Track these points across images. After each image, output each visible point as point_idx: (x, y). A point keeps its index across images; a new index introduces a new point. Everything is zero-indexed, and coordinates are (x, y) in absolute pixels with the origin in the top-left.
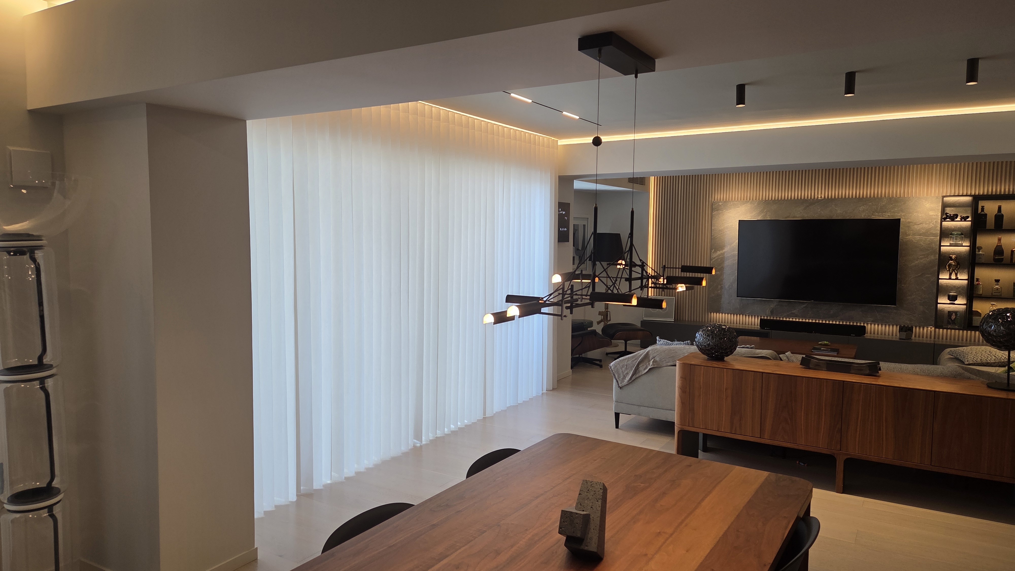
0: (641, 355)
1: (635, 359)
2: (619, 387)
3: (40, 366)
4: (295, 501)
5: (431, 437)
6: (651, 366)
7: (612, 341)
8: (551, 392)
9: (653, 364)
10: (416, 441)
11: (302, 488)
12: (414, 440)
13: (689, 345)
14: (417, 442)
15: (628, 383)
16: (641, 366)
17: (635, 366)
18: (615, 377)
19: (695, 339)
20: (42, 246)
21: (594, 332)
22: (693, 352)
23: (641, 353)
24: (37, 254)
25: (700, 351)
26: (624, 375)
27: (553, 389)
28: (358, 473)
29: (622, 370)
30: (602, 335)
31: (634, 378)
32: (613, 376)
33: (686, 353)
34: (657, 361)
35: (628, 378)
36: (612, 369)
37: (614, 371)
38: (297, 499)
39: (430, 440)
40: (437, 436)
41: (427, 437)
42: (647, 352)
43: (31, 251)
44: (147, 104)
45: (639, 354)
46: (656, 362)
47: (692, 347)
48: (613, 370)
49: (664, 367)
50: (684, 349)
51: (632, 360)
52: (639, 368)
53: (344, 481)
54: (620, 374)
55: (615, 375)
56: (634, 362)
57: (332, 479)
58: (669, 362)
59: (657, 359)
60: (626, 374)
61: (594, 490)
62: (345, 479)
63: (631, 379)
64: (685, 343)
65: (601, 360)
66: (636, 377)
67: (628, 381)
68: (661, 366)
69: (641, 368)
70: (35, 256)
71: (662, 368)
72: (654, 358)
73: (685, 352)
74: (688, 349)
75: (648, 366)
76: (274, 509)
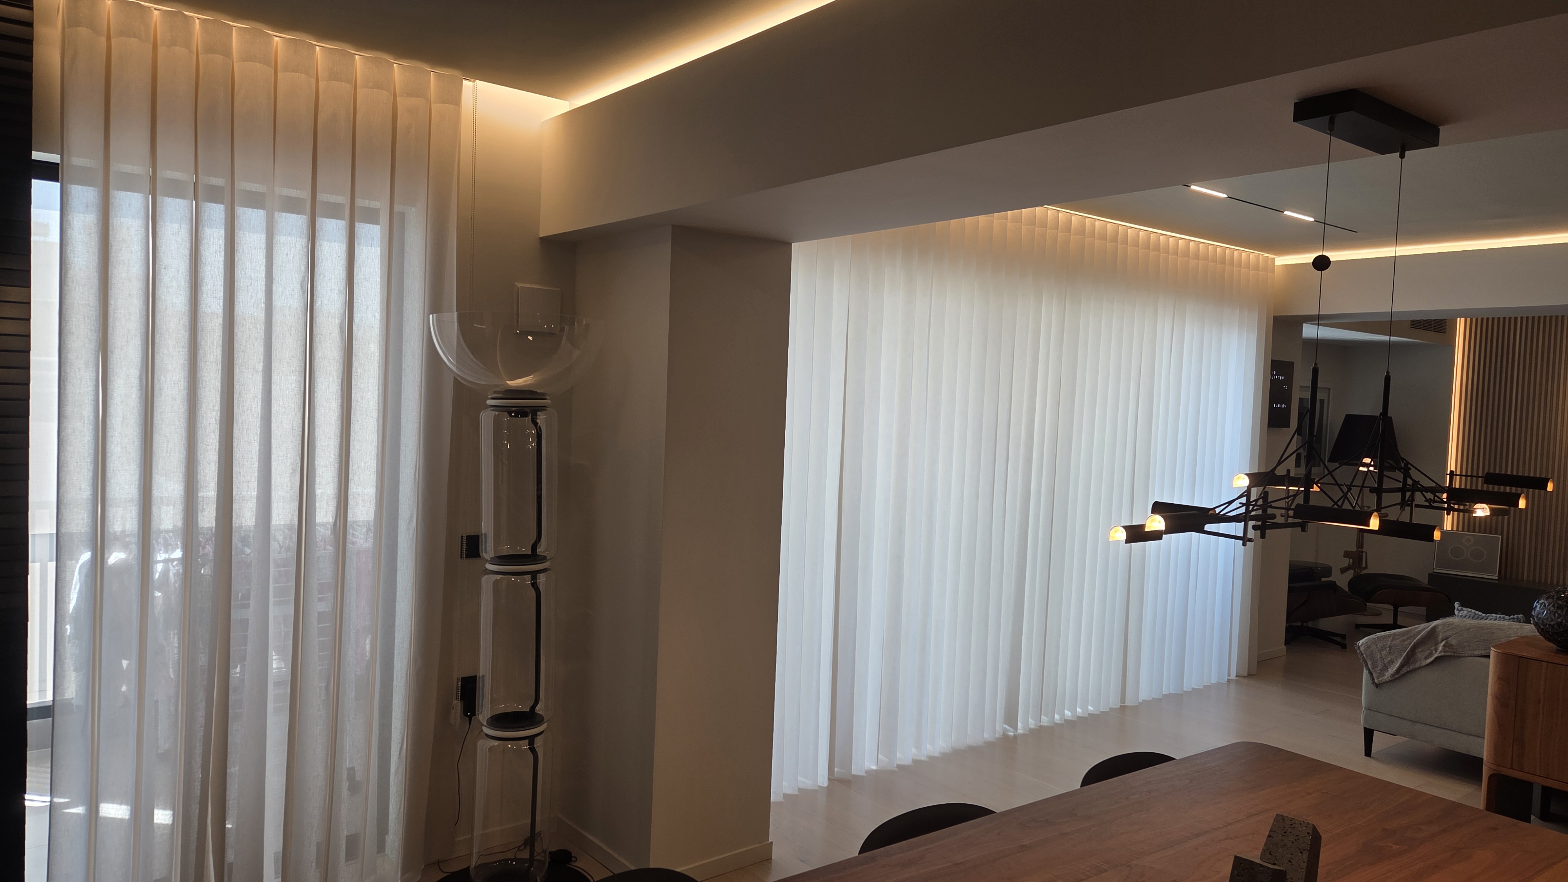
0: (1421, 631)
1: (1408, 638)
2: (1374, 683)
3: (533, 557)
4: (826, 787)
5: (1032, 724)
6: (1440, 652)
7: (1367, 604)
8: (1246, 681)
9: (1444, 650)
10: (1007, 727)
11: (836, 769)
12: (1004, 726)
13: (1520, 622)
14: (1010, 728)
15: (1393, 678)
16: (1420, 652)
17: (1408, 650)
18: (1367, 665)
19: (1532, 611)
20: (545, 406)
21: (1333, 586)
22: (1529, 634)
23: (1420, 629)
24: (539, 416)
25: (1541, 635)
26: (1384, 663)
27: (1250, 675)
28: (916, 762)
29: (1381, 654)
30: (1349, 592)
31: (1404, 670)
32: (1363, 663)
33: (1512, 636)
34: (1452, 645)
35: (1392, 670)
36: (1361, 651)
37: (1364, 655)
38: (829, 783)
39: (1031, 730)
40: (1041, 724)
41: (1025, 723)
42: (1432, 628)
43: (533, 412)
44: (674, 227)
45: (1417, 630)
46: (1450, 647)
47: (1525, 627)
48: (1363, 652)
49: (1466, 658)
50: (1510, 628)
51: (1403, 638)
52: (1416, 653)
53: (896, 769)
54: (1377, 660)
55: (1366, 662)
56: (1406, 643)
57: (879, 764)
58: (1476, 650)
59: (1453, 642)
60: (1389, 662)
61: (1297, 834)
62: (897, 767)
63: (1399, 672)
64: (1514, 618)
65: (1345, 635)
66: (1408, 669)
67: (1393, 675)
68: (1461, 655)
69: (1420, 655)
70: (537, 419)
71: (1462, 659)
72: (1447, 638)
73: (1510, 634)
74: (1518, 629)
75: (1434, 652)
76: (797, 793)
